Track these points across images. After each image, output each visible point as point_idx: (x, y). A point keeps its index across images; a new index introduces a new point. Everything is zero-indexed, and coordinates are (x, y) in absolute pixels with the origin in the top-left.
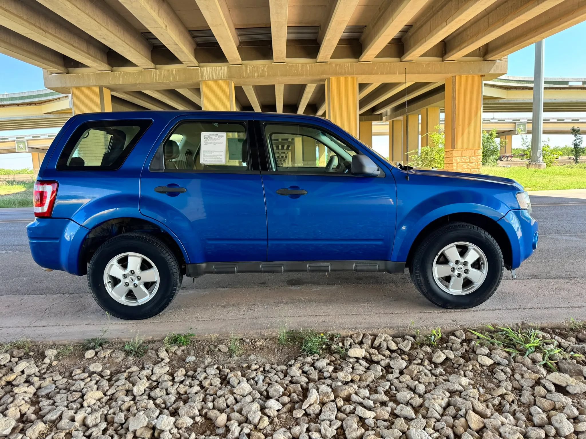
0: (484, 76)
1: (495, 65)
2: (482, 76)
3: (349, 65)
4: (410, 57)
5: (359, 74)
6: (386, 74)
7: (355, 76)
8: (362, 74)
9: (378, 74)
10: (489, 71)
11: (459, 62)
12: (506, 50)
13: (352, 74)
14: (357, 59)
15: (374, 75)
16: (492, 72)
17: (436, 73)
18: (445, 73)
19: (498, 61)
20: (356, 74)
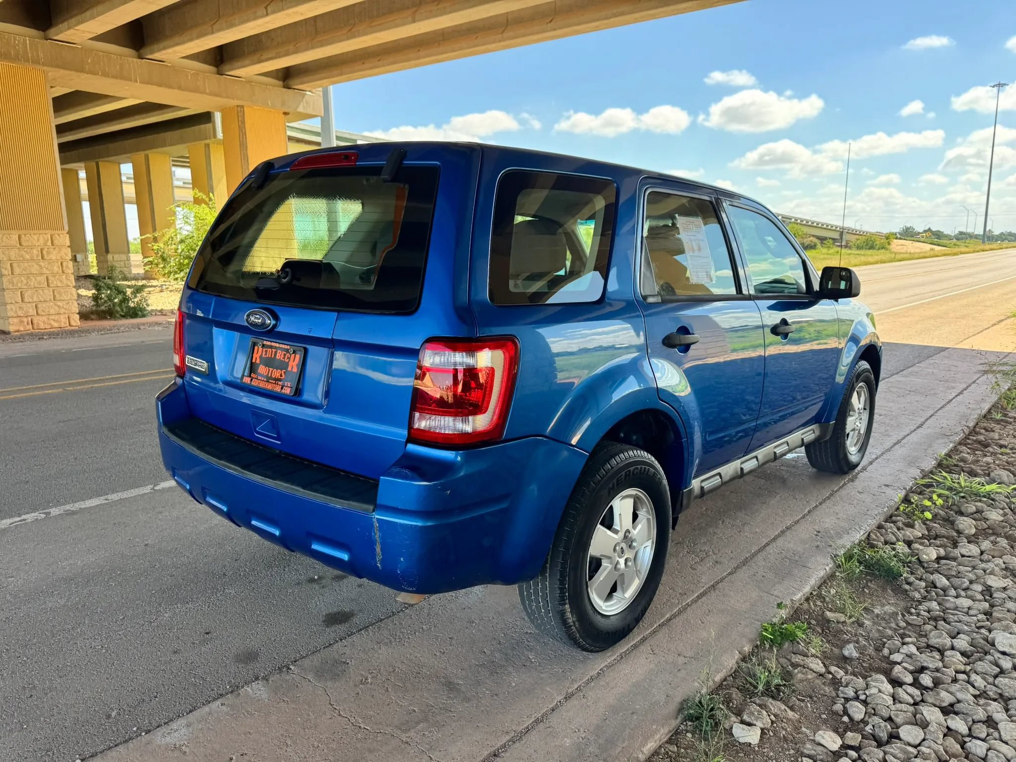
0: (288, 114)
1: (304, 100)
2: (285, 114)
3: (25, 41)
4: (165, 54)
5: (52, 66)
6: (115, 77)
7: (41, 67)
8: (58, 66)
9: (98, 74)
10: (297, 108)
11: (249, 82)
12: (329, 78)
13: (36, 62)
14: (41, 32)
15: (86, 75)
16: (301, 109)
17: (211, 94)
18: (228, 97)
19: (308, 93)
20: (44, 64)
